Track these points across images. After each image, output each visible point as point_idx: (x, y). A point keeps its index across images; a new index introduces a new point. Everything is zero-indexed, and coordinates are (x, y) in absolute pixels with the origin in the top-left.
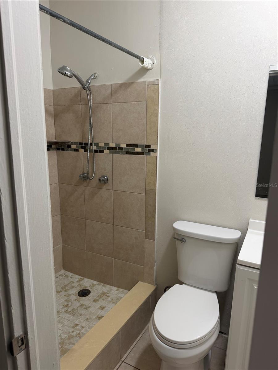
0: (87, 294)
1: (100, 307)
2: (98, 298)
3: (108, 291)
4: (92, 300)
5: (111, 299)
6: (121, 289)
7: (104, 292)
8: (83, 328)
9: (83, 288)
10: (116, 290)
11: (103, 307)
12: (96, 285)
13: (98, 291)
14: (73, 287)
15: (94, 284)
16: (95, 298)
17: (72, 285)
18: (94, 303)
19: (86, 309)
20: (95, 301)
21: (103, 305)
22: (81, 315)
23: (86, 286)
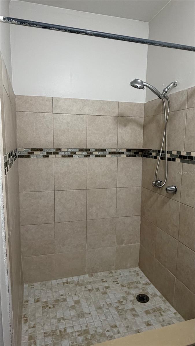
0: (145, 301)
1: (148, 321)
2: (151, 311)
3: (165, 309)
4: (145, 310)
5: (163, 319)
6: (179, 315)
7: (161, 308)
8: (119, 333)
9: (145, 293)
10: (173, 312)
11: (149, 323)
12: (157, 296)
13: (156, 303)
14: (137, 287)
15: (157, 294)
16: (149, 309)
17: (138, 285)
18: (145, 314)
19: (134, 315)
20: (147, 312)
21: (151, 321)
22: (125, 319)
23: (148, 292)
